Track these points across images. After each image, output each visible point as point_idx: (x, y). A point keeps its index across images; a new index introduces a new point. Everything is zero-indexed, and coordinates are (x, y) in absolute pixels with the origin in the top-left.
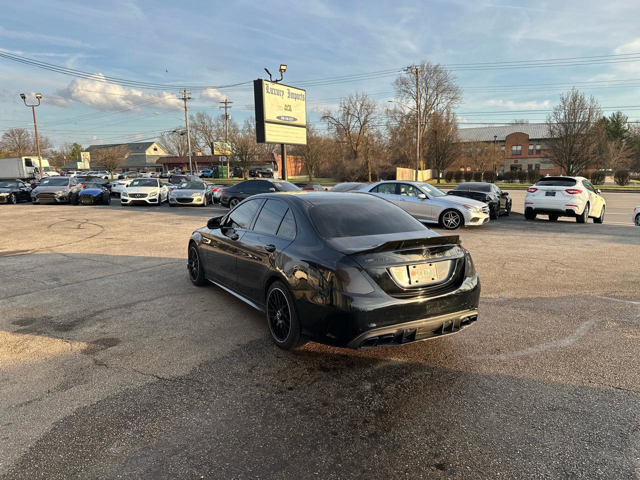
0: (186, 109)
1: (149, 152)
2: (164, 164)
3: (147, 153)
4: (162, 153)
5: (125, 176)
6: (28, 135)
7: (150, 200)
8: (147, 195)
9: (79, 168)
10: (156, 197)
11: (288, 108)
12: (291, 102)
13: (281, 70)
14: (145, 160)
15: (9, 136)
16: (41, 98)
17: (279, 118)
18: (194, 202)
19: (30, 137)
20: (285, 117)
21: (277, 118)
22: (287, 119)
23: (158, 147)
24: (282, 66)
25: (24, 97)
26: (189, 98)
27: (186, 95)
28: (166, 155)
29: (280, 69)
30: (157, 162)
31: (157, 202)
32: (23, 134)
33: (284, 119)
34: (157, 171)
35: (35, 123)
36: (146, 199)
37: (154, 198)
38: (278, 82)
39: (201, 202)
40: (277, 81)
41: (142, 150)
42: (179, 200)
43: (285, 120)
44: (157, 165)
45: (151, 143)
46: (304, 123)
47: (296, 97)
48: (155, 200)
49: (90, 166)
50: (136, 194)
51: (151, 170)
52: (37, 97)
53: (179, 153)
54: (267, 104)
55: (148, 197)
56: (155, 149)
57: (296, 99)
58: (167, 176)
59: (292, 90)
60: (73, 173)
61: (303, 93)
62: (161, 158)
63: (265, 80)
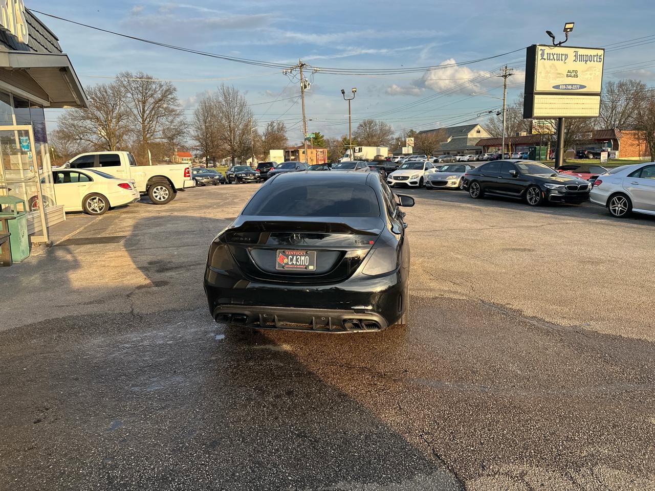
0: (505, 87)
1: (472, 135)
2: (484, 147)
3: (469, 136)
4: (485, 135)
5: (440, 160)
6: (376, 125)
7: (411, 183)
8: (409, 177)
9: (403, 153)
10: (418, 180)
11: (573, 74)
12: (580, 66)
13: (565, 30)
14: (466, 143)
15: (362, 126)
16: (355, 91)
17: (557, 87)
18: (449, 185)
19: (378, 127)
20: (566, 85)
21: (553, 87)
22: (570, 87)
23: (481, 130)
24: (567, 25)
25: (343, 93)
26: (510, 75)
27: (507, 71)
28: (489, 137)
29: (565, 28)
30: (477, 145)
31: (418, 185)
32: (372, 124)
33: (564, 87)
34: (477, 154)
35: (350, 114)
36: (407, 182)
37: (415, 180)
38: (562, 45)
39: (456, 186)
40: (560, 43)
41: (466, 133)
42: (434, 183)
43: (565, 89)
44: (477, 148)
45: (475, 126)
46: (598, 90)
47: (587, 58)
48: (416, 183)
49: (413, 151)
50: (399, 177)
51: (470, 153)
52: (353, 92)
53: (508, 134)
54: (541, 73)
55: (409, 179)
56: (478, 132)
57: (586, 61)
58: (484, 159)
59: (581, 52)
60: (398, 158)
61: (601, 52)
62: (482, 140)
63: (539, 45)
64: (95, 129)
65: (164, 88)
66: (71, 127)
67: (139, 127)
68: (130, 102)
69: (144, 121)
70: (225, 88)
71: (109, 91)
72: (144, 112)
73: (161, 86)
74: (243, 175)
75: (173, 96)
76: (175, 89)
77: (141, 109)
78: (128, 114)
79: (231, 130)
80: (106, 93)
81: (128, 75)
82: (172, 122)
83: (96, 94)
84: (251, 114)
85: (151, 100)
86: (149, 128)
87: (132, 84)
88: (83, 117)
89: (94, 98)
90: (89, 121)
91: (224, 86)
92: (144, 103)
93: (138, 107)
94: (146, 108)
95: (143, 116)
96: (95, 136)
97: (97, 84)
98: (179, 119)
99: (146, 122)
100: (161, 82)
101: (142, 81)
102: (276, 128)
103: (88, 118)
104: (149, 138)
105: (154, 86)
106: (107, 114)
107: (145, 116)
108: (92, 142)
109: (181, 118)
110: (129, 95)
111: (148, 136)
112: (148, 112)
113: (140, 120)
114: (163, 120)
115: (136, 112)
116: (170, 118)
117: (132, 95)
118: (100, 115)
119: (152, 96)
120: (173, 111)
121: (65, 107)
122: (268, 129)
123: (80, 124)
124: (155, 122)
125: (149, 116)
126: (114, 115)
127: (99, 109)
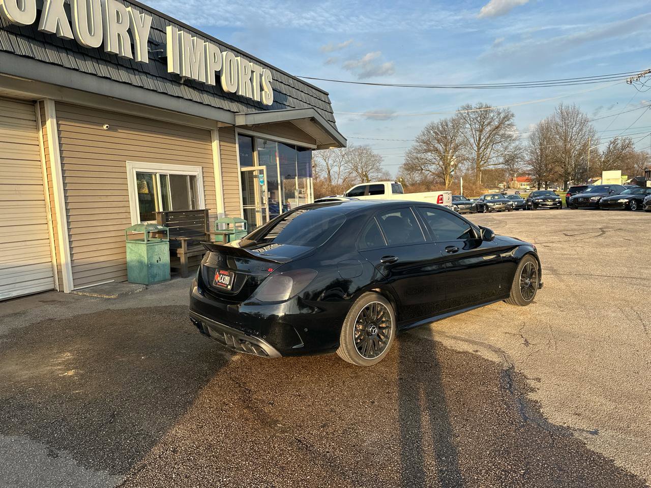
64: (434, 160)
65: (502, 115)
66: (414, 159)
67: (474, 155)
68: (468, 132)
69: (479, 149)
70: (563, 108)
71: (450, 124)
72: (480, 140)
73: (499, 114)
74: (540, 201)
75: (510, 122)
76: (513, 115)
77: (478, 138)
78: (465, 143)
79: (567, 152)
80: (447, 126)
81: (468, 107)
82: (506, 148)
83: (438, 128)
84: (592, 132)
85: (488, 129)
86: (483, 155)
87: (471, 115)
88: (425, 150)
89: (436, 132)
90: (429, 154)
91: (563, 105)
92: (481, 131)
93: (475, 136)
94: (482, 137)
95: (479, 144)
96: (434, 166)
97: (440, 119)
98: (513, 145)
99: (481, 149)
100: (500, 109)
101: (481, 111)
102: (619, 145)
103: (429, 151)
104: (483, 165)
105: (492, 115)
106: (446, 145)
107: (481, 144)
108: (431, 172)
109: (517, 143)
110: (468, 126)
111: (482, 162)
112: (483, 140)
113: (476, 148)
114: (499, 147)
115: (472, 141)
116: (505, 144)
117: (470, 125)
118: (440, 147)
119: (489, 124)
120: (510, 136)
121: (331, 148)
122: (609, 147)
123: (423, 156)
124: (489, 150)
125: (485, 144)
126: (452, 146)
127: (439, 142)
